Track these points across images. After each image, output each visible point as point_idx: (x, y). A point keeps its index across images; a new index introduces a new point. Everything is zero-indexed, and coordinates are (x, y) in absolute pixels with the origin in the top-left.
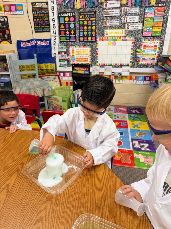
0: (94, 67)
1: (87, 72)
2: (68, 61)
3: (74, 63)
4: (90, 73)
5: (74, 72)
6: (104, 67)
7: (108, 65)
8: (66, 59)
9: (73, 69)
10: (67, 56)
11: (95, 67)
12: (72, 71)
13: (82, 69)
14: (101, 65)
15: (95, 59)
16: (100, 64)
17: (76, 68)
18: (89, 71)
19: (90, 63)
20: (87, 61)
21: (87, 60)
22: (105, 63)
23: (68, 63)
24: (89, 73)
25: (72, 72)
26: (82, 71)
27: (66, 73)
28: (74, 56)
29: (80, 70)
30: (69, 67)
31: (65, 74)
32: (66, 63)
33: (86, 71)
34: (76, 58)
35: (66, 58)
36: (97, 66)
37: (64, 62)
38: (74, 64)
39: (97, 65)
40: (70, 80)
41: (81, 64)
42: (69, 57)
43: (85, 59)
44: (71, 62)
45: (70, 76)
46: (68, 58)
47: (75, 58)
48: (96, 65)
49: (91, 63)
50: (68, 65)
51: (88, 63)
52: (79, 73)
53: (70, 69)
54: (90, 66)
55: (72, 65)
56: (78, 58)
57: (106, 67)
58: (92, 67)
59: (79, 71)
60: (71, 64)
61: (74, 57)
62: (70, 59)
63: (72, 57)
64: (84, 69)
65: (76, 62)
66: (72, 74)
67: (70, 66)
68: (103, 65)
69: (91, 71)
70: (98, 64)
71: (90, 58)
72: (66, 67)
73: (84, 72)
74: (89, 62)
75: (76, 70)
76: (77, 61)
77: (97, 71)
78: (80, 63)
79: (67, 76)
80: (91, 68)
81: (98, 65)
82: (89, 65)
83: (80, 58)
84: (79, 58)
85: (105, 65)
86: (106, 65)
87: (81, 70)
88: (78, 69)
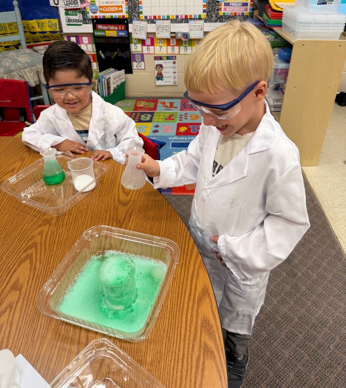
0: (135, 22)
1: (122, 34)
2: (83, 12)
3: (96, 16)
4: (129, 34)
5: (96, 33)
6: (155, 23)
7: (162, 18)
8: (79, 9)
9: (95, 28)
10: (82, 3)
11: (138, 22)
12: (92, 31)
13: (112, 27)
14: (148, 18)
15: (135, 7)
16: (146, 17)
17: (100, 27)
18: (126, 32)
19: (127, 16)
20: (121, 11)
21: (120, 9)
22: (157, 14)
23: (83, 16)
24: (127, 36)
25: (94, 33)
26: (112, 32)
27: (82, 37)
28: (94, 2)
29: (108, 30)
30: (87, 25)
31: (80, 38)
32: (79, 16)
33: (122, 30)
34: (100, 7)
35: (79, 7)
36: (142, 20)
37: (76, 15)
38: (96, 19)
39: (141, 18)
40: (92, 50)
41: (110, 17)
42: (85, 5)
43: (116, 9)
44: (91, 15)
45: (89, 43)
46: (82, 7)
47: (96, 7)
48: (139, 19)
49: (129, 14)
50: (85, 21)
51: (123, 16)
52: (107, 35)
53: (88, 28)
54: (127, 21)
55: (93, 20)
56: (102, 7)
57: (158, 22)
58: (131, 22)
59: (106, 31)
60: (91, 17)
61: (95, 4)
62: (88, 9)
63: (91, 4)
64: (116, 28)
65: (99, 15)
66: (93, 38)
67: (88, 23)
68: (153, 18)
69: (130, 31)
70: (142, 16)
71: (126, 5)
72: (81, 25)
73: (118, 33)
74: (124, 14)
75: (100, 30)
76: (101, 12)
77: (142, 32)
78: (108, 15)
79: (84, 42)
80: (130, 25)
81: (144, 18)
82: (126, 19)
83: (107, 7)
84: (105, 7)
85: (157, 18)
86: (159, 19)
87: (111, 30)
88: (105, 28)
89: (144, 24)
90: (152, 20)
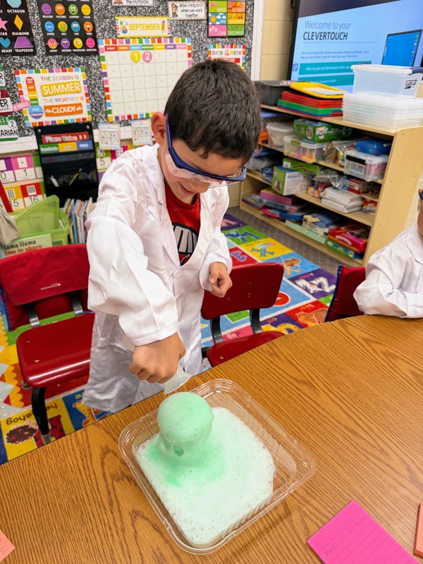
0: (102, 127)
1: (85, 146)
2: (19, 118)
3: (40, 123)
4: (95, 145)
5: (44, 150)
6: (130, 125)
7: (139, 117)
8: (10, 113)
9: (40, 141)
10: (14, 103)
11: (106, 126)
12: (36, 148)
13: (68, 138)
14: (120, 119)
15: (101, 104)
16: (117, 118)
17: (48, 138)
18: (91, 141)
19: (89, 118)
20: (81, 112)
21: (79, 108)
22: (132, 113)
23: (19, 125)
24: (91, 148)
25: (39, 150)
26: (69, 144)
27: (16, 157)
28: (36, 100)
29: (62, 142)
30: (27, 137)
31: (12, 160)
32: (11, 125)
33: (83, 141)
34: (46, 108)
35: (11, 110)
36: (112, 123)
37: (6, 123)
38: (41, 126)
39: (110, 120)
40: (34, 177)
42: (20, 106)
43: (73, 108)
44: (31, 121)
45: (30, 166)
46: (16, 109)
47: (40, 108)
48: (107, 121)
49: (93, 116)
50: (22, 131)
51: (84, 119)
52: (61, 151)
53: (30, 143)
54: (90, 125)
55: (35, 129)
56: (50, 108)
57: (135, 124)
58: (97, 127)
59: (59, 145)
60: (31, 126)
61: (37, 104)
62: (26, 113)
63: (32, 104)
64: (75, 138)
65: (46, 120)
66: (38, 157)
67: (28, 135)
68: (126, 118)
69: (96, 139)
70: (111, 117)
71: (87, 102)
72: (16, 139)
73: (78, 145)
74: (85, 115)
75: (49, 143)
76: (48, 115)
77: (114, 139)
78: (60, 120)
79: (21, 165)
80: (95, 132)
81: (114, 120)
83: (59, 106)
84: (56, 106)
85: (133, 118)
86: (136, 119)
87: (66, 142)
88: (57, 139)
89: (116, 127)
90: (126, 121)
